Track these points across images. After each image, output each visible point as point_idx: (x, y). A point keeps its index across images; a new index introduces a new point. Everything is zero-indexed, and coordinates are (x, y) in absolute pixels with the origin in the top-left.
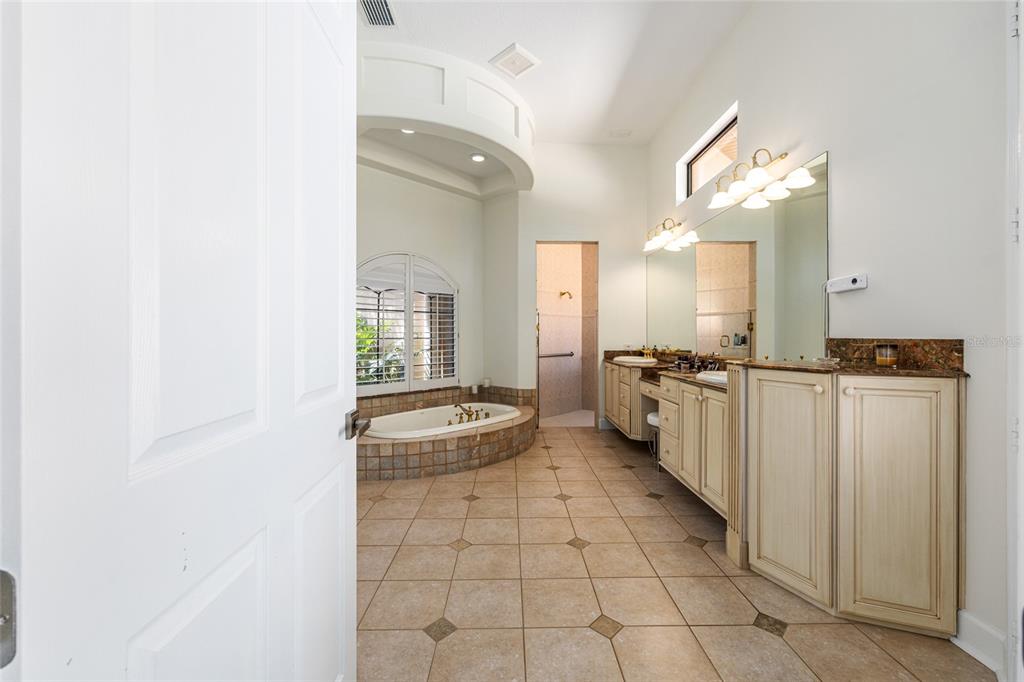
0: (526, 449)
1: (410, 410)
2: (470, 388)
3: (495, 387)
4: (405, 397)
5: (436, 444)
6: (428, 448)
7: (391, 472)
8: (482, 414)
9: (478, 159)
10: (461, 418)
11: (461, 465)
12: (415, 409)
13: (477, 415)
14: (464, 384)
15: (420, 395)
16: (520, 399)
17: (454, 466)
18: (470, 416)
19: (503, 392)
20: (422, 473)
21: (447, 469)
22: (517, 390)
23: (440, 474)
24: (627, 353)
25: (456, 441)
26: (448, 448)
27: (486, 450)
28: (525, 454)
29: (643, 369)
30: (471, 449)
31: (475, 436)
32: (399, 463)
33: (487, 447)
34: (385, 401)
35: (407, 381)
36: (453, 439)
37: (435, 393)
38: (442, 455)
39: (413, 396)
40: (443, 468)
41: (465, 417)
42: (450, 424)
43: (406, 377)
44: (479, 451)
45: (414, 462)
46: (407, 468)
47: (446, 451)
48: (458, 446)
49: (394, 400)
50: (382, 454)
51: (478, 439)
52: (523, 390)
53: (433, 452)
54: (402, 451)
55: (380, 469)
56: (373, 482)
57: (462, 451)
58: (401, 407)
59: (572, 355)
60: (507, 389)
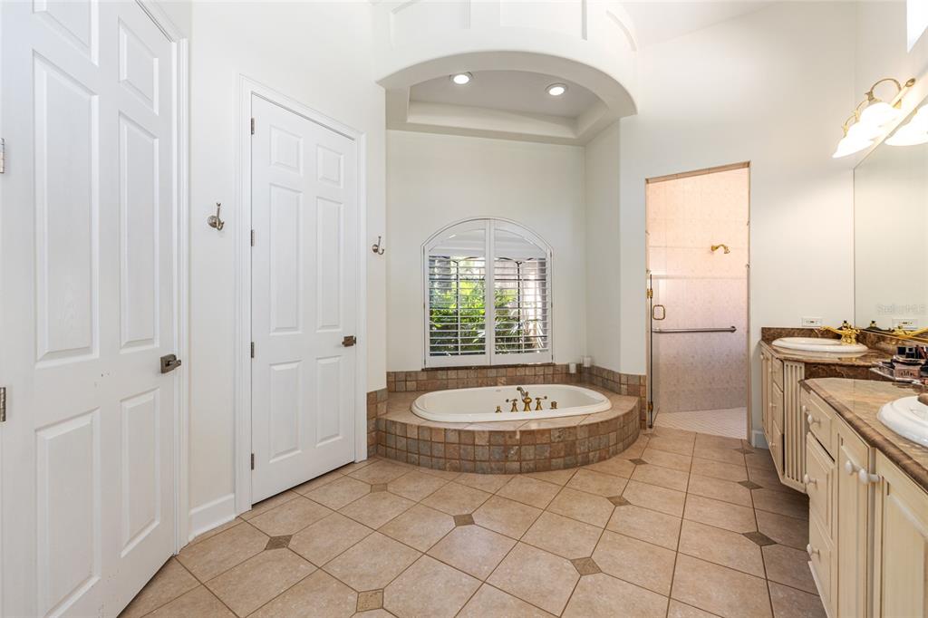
0: (602, 459)
1: (491, 386)
2: (567, 367)
3: (598, 368)
4: (485, 371)
5: (463, 436)
6: (453, 438)
7: (416, 456)
8: (546, 404)
9: (557, 91)
10: (514, 405)
11: (493, 465)
12: (496, 385)
13: (539, 403)
14: (558, 362)
15: (503, 371)
16: (624, 387)
17: (485, 465)
18: (527, 404)
19: (605, 374)
20: (448, 465)
21: (475, 467)
22: (620, 375)
23: (467, 471)
24: (809, 333)
25: (487, 435)
26: (477, 441)
27: (529, 452)
28: (596, 466)
29: (806, 364)
30: (507, 448)
31: (514, 432)
32: (425, 449)
33: (531, 449)
34: (462, 374)
35: (488, 353)
36: (483, 432)
37: (522, 370)
38: (470, 448)
39: (494, 371)
40: (472, 464)
41: (520, 405)
42: (498, 410)
43: (487, 350)
44: (519, 452)
45: (439, 450)
46: (432, 456)
47: (474, 445)
48: (489, 441)
49: (472, 374)
50: (409, 436)
51: (518, 437)
52: (628, 376)
53: (459, 444)
54: (426, 435)
55: (407, 451)
56: (400, 463)
57: (496, 449)
58: (480, 381)
59: (733, 330)
60: (609, 372)
